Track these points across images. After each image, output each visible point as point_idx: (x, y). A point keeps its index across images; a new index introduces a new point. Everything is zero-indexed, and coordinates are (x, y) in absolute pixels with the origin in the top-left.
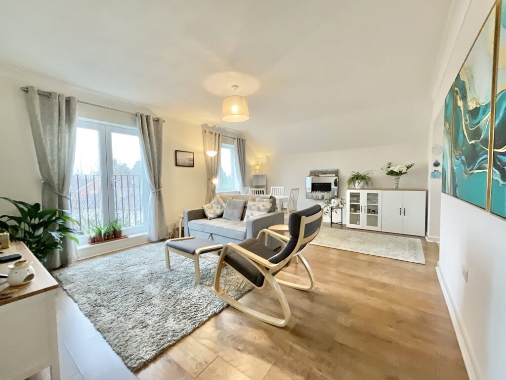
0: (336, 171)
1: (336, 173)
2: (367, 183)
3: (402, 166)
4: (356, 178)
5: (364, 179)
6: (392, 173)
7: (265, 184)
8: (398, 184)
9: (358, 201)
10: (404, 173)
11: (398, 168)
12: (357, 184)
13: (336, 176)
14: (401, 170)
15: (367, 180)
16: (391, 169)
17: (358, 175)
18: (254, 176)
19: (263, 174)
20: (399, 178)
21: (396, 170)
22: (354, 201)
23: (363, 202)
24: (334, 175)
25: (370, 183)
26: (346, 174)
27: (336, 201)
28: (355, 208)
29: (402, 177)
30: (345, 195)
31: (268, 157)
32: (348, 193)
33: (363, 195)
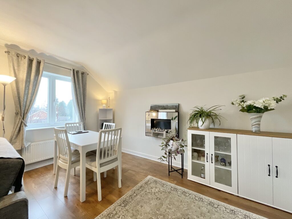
0: (176, 106)
1: (177, 108)
2: (213, 122)
3: (268, 99)
4: (199, 115)
5: (210, 116)
6: (250, 109)
7: (111, 118)
8: (259, 125)
9: (203, 145)
10: (271, 109)
11: (261, 101)
12: (200, 123)
13: (176, 112)
14: (267, 105)
15: (213, 117)
16: (249, 103)
17: (202, 111)
18: (100, 110)
19: (110, 108)
20: (261, 117)
21: (259, 104)
22: (197, 146)
23: (209, 148)
24: (174, 111)
25: (216, 121)
26: (188, 110)
27: (174, 143)
28: (198, 153)
29: (265, 115)
30: (186, 136)
31: (116, 92)
32: (189, 133)
33: (210, 138)
